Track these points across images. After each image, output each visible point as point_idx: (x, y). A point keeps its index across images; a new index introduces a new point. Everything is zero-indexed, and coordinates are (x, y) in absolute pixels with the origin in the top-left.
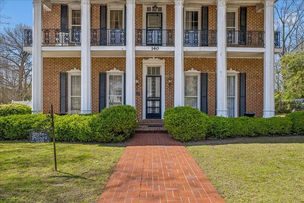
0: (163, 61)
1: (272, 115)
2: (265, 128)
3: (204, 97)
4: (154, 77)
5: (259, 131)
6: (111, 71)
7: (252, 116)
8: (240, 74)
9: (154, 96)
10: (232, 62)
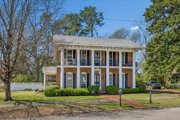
0: (101, 69)
1: (135, 87)
2: (132, 91)
3: (114, 82)
4: (97, 75)
5: (131, 92)
6: (83, 73)
7: (129, 88)
8: (126, 74)
9: (97, 82)
10: (123, 70)
